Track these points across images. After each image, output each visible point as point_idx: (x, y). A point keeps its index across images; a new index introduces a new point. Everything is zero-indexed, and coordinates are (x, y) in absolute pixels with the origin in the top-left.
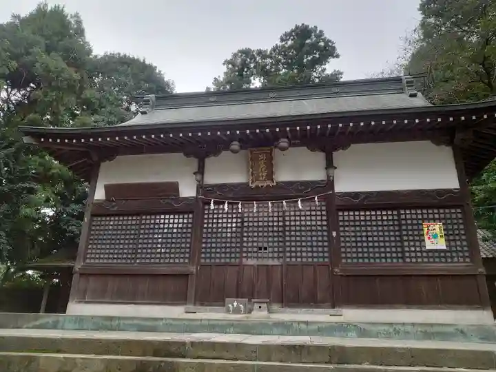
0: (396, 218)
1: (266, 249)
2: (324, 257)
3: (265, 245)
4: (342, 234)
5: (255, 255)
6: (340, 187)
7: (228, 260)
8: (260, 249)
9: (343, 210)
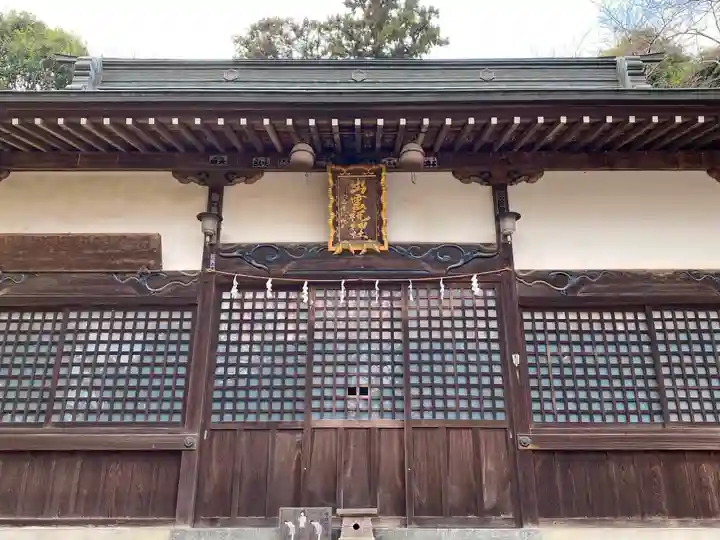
0: (642, 327)
1: (364, 391)
2: (494, 411)
3: (364, 382)
4: (531, 360)
5: (340, 404)
6: (526, 260)
7: (275, 418)
8: (352, 391)
9: (532, 309)
